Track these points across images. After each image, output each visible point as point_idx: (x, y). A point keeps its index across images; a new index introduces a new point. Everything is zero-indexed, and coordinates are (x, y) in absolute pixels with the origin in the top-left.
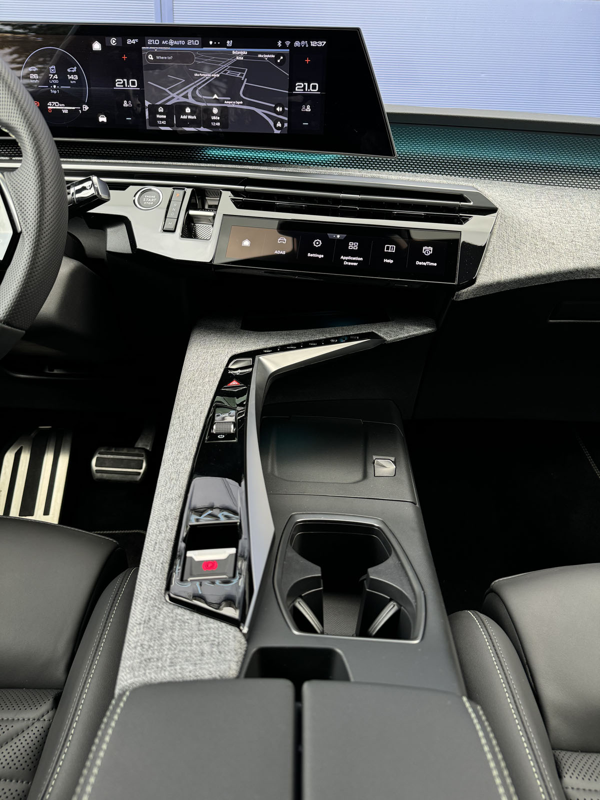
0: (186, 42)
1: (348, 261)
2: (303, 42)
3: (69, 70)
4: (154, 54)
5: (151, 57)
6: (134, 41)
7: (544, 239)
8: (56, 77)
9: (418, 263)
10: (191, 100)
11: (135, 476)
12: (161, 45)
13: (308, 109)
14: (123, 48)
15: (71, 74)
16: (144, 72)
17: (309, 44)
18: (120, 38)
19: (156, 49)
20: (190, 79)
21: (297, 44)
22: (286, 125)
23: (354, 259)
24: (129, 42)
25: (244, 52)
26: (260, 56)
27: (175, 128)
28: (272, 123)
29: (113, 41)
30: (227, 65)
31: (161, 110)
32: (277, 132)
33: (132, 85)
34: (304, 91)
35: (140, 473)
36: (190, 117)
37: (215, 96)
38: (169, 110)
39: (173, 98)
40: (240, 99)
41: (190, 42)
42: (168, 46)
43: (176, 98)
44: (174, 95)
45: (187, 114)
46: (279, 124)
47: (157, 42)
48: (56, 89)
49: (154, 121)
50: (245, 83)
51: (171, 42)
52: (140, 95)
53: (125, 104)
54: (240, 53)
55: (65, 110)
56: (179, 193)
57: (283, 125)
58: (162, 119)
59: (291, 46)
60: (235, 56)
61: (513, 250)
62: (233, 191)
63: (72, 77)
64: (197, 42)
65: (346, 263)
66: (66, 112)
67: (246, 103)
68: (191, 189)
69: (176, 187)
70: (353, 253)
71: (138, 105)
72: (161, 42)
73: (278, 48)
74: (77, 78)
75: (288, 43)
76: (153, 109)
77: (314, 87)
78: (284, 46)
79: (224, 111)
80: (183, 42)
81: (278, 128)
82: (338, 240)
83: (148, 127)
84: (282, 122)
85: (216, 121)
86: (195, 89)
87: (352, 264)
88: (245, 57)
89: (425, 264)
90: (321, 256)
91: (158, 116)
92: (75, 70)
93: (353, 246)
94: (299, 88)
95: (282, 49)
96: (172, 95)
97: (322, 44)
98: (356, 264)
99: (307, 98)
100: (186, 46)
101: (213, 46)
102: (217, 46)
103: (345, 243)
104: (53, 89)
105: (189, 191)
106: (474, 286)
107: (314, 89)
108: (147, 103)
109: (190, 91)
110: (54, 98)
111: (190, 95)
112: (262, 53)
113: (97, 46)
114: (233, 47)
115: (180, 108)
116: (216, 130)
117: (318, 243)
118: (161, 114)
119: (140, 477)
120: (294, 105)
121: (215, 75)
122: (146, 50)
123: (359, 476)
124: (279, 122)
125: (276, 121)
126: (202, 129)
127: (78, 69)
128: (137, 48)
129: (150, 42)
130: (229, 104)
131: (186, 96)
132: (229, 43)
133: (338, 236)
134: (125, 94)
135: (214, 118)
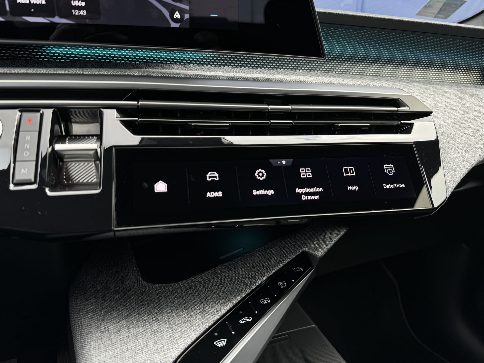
1: (307, 194)
22: (187, 16)
27: (10, 18)
28: (167, 14)
32: (174, 25)
65: (304, 198)
68: (51, 111)
81: (176, 21)
84: (182, 11)
85: (79, 8)
87: (313, 198)
89: (392, 186)
90: (271, 192)
98: (316, 197)
103: (294, 170)
105: (48, 114)
117: (261, 174)
124: (177, 12)
125: (172, 10)
126: (57, 20)
133: (284, 162)
135: (75, 3)
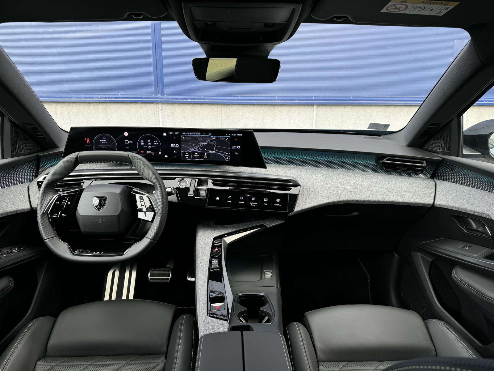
0: (196, 134)
1: (252, 204)
2: (234, 134)
3: (155, 141)
4: (185, 137)
5: (183, 138)
6: (178, 133)
7: (318, 192)
8: (150, 143)
9: (275, 205)
10: (197, 151)
11: (167, 280)
12: (187, 134)
13: (237, 154)
14: (174, 135)
15: (155, 143)
16: (181, 142)
17: (237, 135)
18: (173, 132)
19: (185, 135)
20: (197, 144)
21: (233, 135)
22: (230, 158)
23: (254, 203)
24: (176, 133)
25: (215, 137)
26: (220, 138)
27: (192, 159)
28: (225, 158)
29: (171, 133)
30: (210, 141)
31: (187, 153)
32: (226, 160)
33: (177, 146)
34: (235, 148)
35: (169, 279)
36: (197, 156)
37: (206, 150)
38: (189, 154)
39: (191, 150)
40: (214, 150)
41: (197, 134)
42: (190, 134)
43: (192, 150)
44: (192, 149)
45: (196, 155)
46: (227, 158)
47: (186, 133)
48: (150, 147)
49: (184, 157)
50: (216, 146)
51: (191, 133)
52: (179, 150)
53: (174, 152)
54: (214, 137)
55: (153, 153)
56: (193, 181)
57: (229, 158)
58: (187, 156)
59: (231, 135)
60: (212, 138)
61: (307, 198)
62: (212, 180)
63: (156, 143)
64: (199, 134)
65: (251, 205)
66: (153, 154)
67: (216, 152)
68: (198, 179)
69: (192, 179)
70: (254, 201)
71: (179, 152)
72: (187, 133)
73: (226, 136)
74: (157, 144)
75: (229, 134)
76: (184, 153)
77: (239, 147)
78: (228, 135)
79: (208, 154)
80: (195, 134)
81: (227, 159)
82: (249, 197)
83: (182, 159)
84: (228, 157)
85: (206, 157)
86: (199, 147)
87: (254, 205)
88: (215, 138)
89: (277, 205)
90: (243, 203)
91: (186, 155)
92: (157, 141)
93: (254, 199)
94: (234, 147)
95: (228, 136)
96: (191, 149)
97: (241, 135)
98: (255, 205)
99: (236, 151)
100: (196, 135)
101: (205, 135)
102: (206, 135)
103: (251, 198)
104: (149, 147)
105: (197, 180)
106: (294, 212)
107: (239, 148)
108: (182, 152)
109: (197, 148)
110: (149, 150)
111: (197, 149)
112: (221, 137)
113: (165, 134)
114: (211, 135)
115: (193, 153)
116: (206, 160)
117: (242, 198)
118: (187, 155)
119: (169, 280)
120: (232, 152)
121: (205, 143)
122: (182, 136)
123: (260, 278)
125: (226, 157)
126: (201, 159)
127: (158, 141)
128: (179, 135)
129: (183, 133)
130: (210, 152)
131: (196, 149)
132: (210, 134)
133: (249, 196)
134: (174, 149)
135: (205, 156)
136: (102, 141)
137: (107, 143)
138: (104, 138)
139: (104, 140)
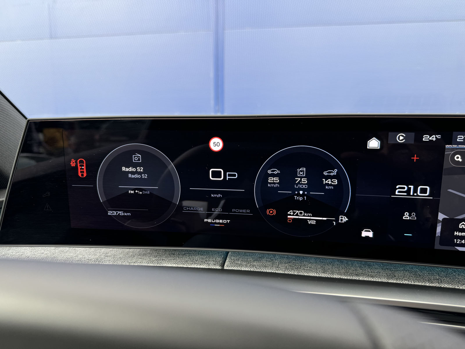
3: (325, 173)
5: (458, 158)
6: (433, 138)
8: (305, 181)
15: (327, 178)
18: (412, 135)
24: (426, 138)
29: (401, 138)
33: (421, 193)
48: (303, 195)
49: (448, 237)
53: (406, 216)
55: (312, 220)
58: (462, 238)
63: (329, 181)
66: (314, 223)
71: (427, 219)
74: (336, 182)
76: (452, 224)
83: (437, 246)
91: (457, 233)
92: (335, 172)
104: (299, 195)
108: (441, 216)
110: (298, 206)
113: (374, 144)
118: (462, 230)
122: (453, 149)
127: (340, 171)
128: (439, 146)
129: (461, 138)
134: (408, 204)
136: (131, 169)
137: (145, 176)
138: (137, 158)
139: (135, 165)
